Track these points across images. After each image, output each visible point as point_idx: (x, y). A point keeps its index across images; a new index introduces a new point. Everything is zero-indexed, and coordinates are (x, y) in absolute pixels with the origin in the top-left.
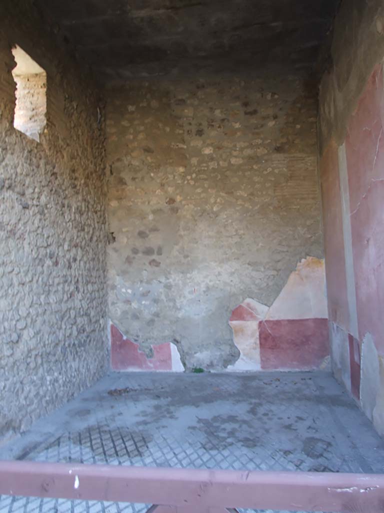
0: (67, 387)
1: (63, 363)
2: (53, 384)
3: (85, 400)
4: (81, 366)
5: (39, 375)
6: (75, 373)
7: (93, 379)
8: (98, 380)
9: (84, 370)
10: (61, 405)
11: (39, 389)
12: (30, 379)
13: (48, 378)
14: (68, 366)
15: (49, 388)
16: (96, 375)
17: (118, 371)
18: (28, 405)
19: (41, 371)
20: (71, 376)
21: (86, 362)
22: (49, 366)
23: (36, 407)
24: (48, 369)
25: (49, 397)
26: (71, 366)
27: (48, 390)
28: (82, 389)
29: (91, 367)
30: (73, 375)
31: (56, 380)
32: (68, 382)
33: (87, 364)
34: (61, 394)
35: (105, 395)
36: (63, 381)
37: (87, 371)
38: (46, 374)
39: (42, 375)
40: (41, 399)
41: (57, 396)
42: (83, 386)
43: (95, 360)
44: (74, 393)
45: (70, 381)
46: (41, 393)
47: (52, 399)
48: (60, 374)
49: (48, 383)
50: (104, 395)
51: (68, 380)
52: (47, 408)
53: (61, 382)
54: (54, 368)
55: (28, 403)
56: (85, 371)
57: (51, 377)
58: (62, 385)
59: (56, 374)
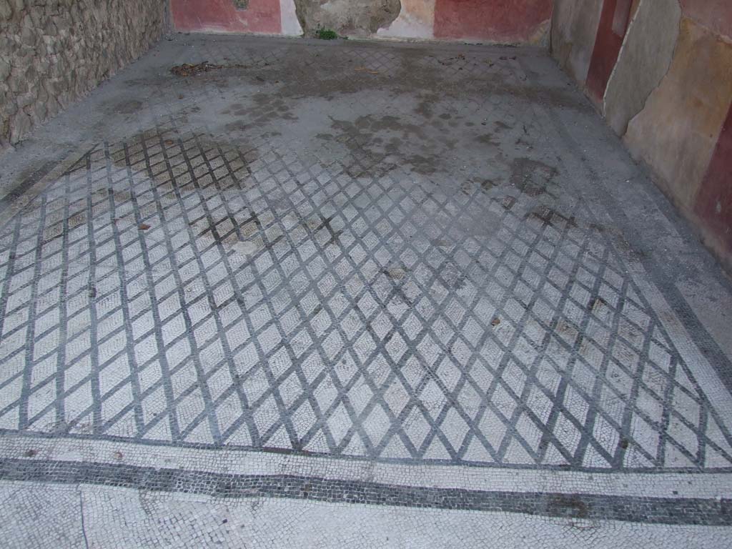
0: (92, 59)
1: (74, 10)
2: (62, 53)
3: (132, 83)
4: (114, 19)
5: (26, 33)
6: (104, 32)
7: (141, 45)
8: (150, 47)
9: (121, 27)
10: (87, 92)
11: (31, 61)
12: (6, 41)
13: (48, 40)
14: (87, 17)
15: (55, 60)
16: (147, 37)
17: (187, 32)
18: (17, 93)
19: (27, 24)
20: (96, 37)
21: (122, 11)
22: (45, 14)
23: (35, 96)
24: (43, 21)
25: (59, 77)
26: (92, 18)
27: (52, 64)
28: (122, 62)
29: (135, 23)
30: (100, 35)
31: (67, 45)
32: (93, 50)
33: (126, 16)
34: (82, 72)
35: (167, 74)
36: (81, 46)
37: (127, 28)
38: (42, 32)
39: (31, 31)
40: (42, 80)
41: (74, 75)
42: (123, 57)
43: (140, 8)
44: (108, 70)
45: (96, 48)
46: (39, 69)
47: (66, 80)
48: (72, 32)
49: (50, 50)
50: (165, 75)
51: (90, 45)
52: (59, 98)
53: (77, 47)
54: (55, 19)
55: (14, 88)
56: (125, 30)
57: (55, 39)
58: (81, 56)
59: (63, 32)
